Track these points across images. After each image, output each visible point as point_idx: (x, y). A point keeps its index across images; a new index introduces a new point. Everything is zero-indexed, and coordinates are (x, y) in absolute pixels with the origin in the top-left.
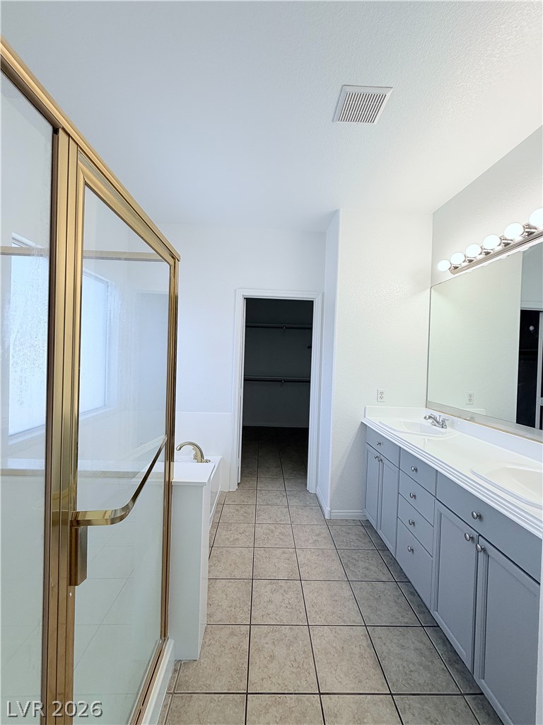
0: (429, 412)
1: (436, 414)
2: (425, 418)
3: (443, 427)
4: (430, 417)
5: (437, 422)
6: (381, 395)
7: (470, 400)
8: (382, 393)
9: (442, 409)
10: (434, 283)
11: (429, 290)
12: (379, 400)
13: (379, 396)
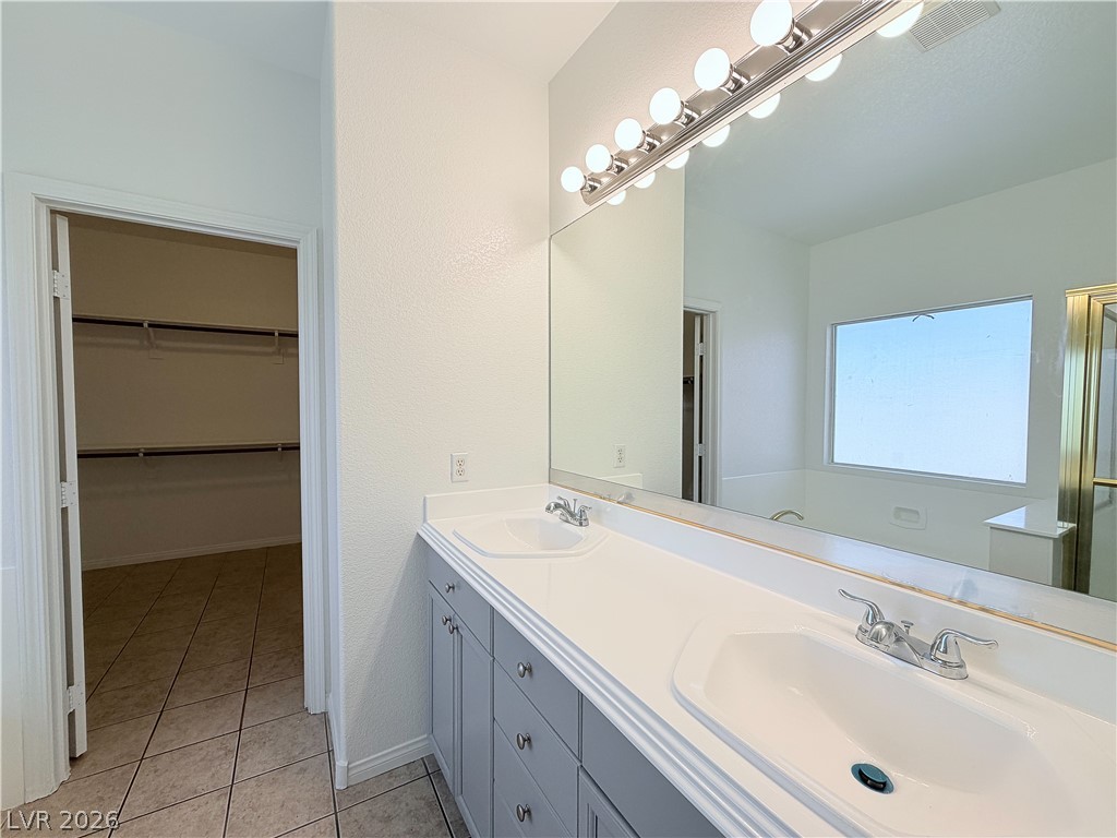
0: (553, 494)
1: (569, 496)
2: (548, 509)
3: (581, 524)
4: (557, 506)
5: (572, 515)
6: (459, 468)
7: (620, 460)
8: (461, 463)
9: (577, 482)
10: (557, 228)
11: (547, 242)
12: (456, 477)
13: (456, 468)
